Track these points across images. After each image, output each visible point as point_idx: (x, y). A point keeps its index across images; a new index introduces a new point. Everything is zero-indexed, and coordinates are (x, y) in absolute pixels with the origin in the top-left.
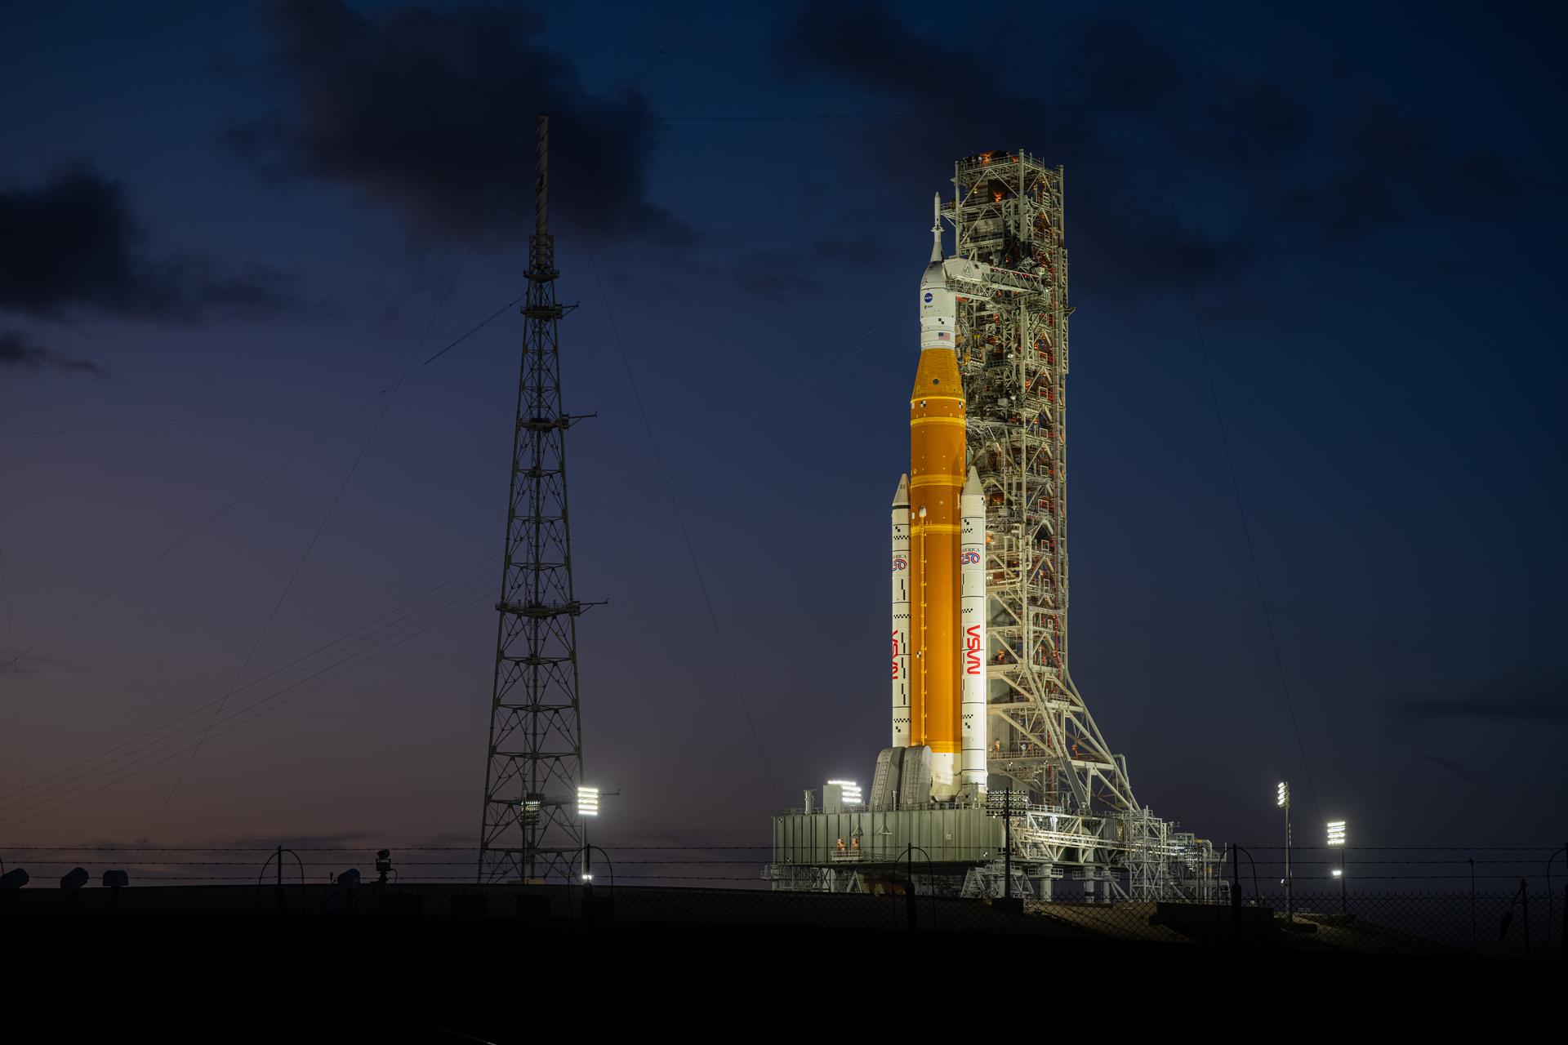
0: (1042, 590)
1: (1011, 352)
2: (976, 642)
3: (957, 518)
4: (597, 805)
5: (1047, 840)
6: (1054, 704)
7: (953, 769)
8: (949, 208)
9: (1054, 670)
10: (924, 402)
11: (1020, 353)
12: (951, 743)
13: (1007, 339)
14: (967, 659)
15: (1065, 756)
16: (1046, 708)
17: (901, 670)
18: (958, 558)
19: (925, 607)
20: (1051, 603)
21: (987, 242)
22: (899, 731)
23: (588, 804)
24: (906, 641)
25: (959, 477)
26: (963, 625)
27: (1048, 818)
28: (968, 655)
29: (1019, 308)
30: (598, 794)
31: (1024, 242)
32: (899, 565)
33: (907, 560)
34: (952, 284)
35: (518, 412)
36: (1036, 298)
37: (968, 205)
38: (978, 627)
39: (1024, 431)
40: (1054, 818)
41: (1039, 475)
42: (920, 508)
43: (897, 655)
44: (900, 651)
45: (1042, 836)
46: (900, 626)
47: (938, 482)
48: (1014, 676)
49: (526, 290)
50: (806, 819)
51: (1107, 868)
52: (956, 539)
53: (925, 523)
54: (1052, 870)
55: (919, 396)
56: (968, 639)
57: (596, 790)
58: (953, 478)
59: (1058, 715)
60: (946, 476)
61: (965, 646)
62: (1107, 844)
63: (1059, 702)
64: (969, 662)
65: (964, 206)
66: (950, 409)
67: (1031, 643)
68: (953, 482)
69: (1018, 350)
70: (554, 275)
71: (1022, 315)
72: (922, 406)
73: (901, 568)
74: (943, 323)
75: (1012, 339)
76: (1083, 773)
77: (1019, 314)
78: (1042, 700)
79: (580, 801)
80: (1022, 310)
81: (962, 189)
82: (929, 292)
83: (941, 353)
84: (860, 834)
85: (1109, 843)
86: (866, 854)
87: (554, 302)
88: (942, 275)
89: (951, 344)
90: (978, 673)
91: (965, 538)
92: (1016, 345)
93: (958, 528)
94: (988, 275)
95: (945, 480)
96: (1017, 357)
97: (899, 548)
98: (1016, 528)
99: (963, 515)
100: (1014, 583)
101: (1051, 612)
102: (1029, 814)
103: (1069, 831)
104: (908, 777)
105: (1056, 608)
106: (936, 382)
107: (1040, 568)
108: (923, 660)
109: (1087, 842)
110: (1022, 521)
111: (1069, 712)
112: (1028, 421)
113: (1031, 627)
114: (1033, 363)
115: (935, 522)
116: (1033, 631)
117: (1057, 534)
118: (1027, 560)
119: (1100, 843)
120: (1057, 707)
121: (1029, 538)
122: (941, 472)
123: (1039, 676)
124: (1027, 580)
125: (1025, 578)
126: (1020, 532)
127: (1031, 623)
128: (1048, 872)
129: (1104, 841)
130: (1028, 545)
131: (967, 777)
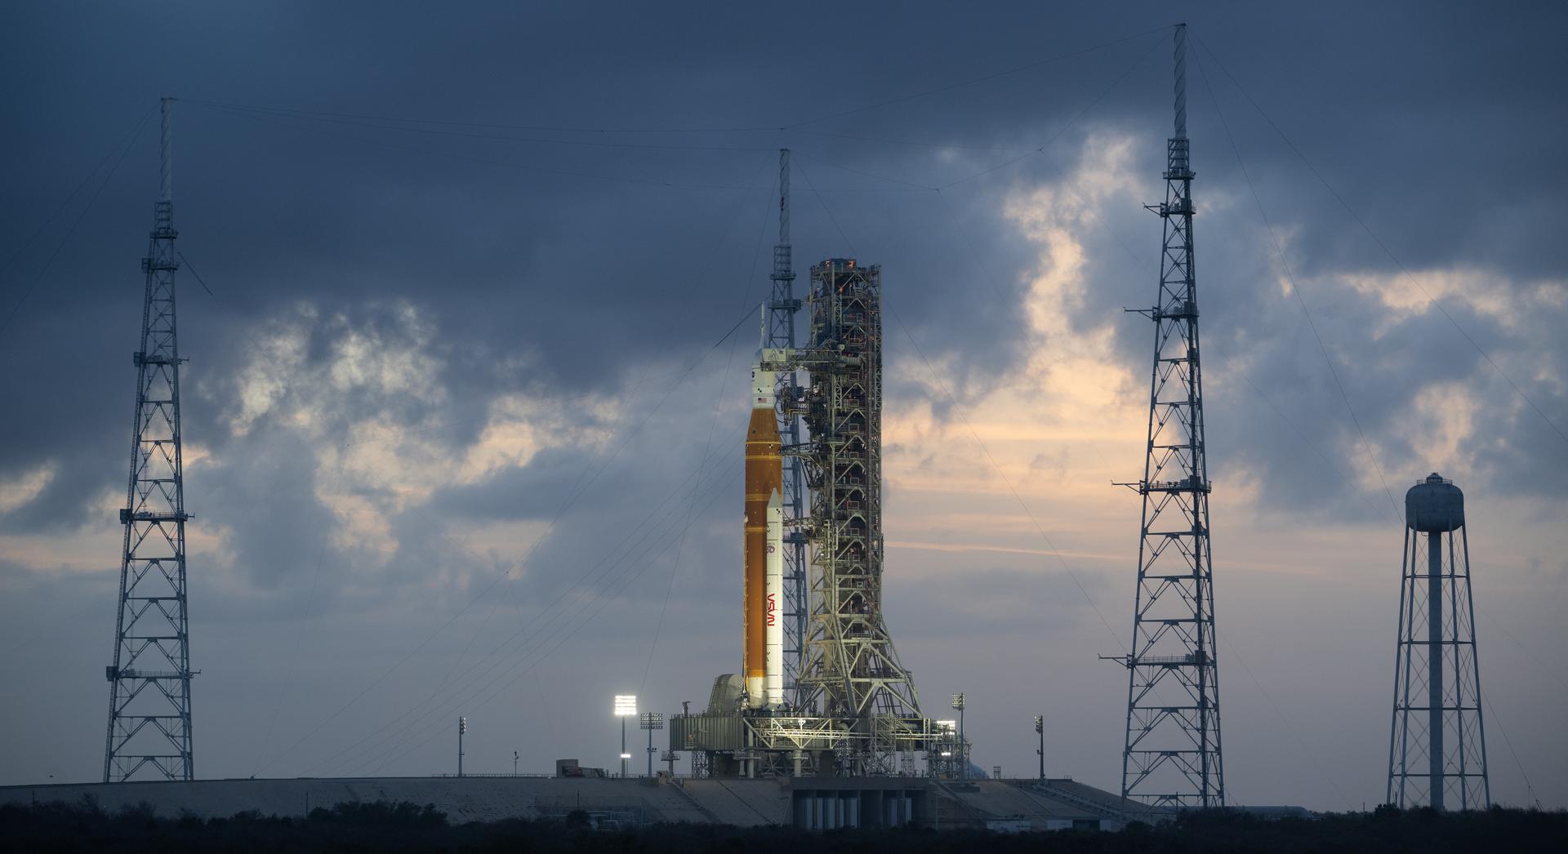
2: (772, 605)
3: (765, 523)
5: (791, 735)
6: (854, 640)
7: (762, 689)
11: (831, 403)
12: (761, 671)
14: (768, 616)
15: (846, 676)
16: (841, 644)
18: (767, 549)
19: (747, 582)
23: (625, 707)
25: (769, 496)
26: (767, 593)
28: (767, 613)
31: (834, 327)
38: (773, 595)
39: (833, 456)
40: (801, 721)
41: (849, 484)
45: (786, 733)
49: (772, 289)
50: (681, 721)
51: (859, 751)
52: (765, 536)
54: (802, 754)
56: (768, 603)
57: (634, 697)
58: (763, 496)
59: (853, 650)
62: (859, 736)
64: (768, 618)
66: (762, 450)
67: (837, 600)
68: (763, 499)
69: (830, 400)
74: (761, 391)
75: (827, 393)
78: (840, 638)
79: (616, 705)
82: (754, 370)
83: (762, 411)
85: (860, 736)
90: (773, 625)
91: (769, 536)
92: (829, 397)
93: (765, 529)
95: (760, 498)
98: (827, 522)
99: (769, 521)
102: (773, 719)
103: (818, 729)
104: (721, 694)
107: (850, 547)
109: (837, 735)
110: (830, 518)
111: (870, 644)
112: (838, 448)
113: (837, 588)
114: (845, 406)
115: (752, 526)
116: (840, 591)
117: (868, 522)
118: (835, 544)
119: (851, 735)
120: (858, 641)
121: (837, 528)
122: (757, 492)
123: (845, 622)
124: (836, 557)
125: (833, 556)
126: (829, 525)
127: (837, 587)
128: (798, 756)
129: (857, 733)
130: (835, 533)
131: (768, 693)
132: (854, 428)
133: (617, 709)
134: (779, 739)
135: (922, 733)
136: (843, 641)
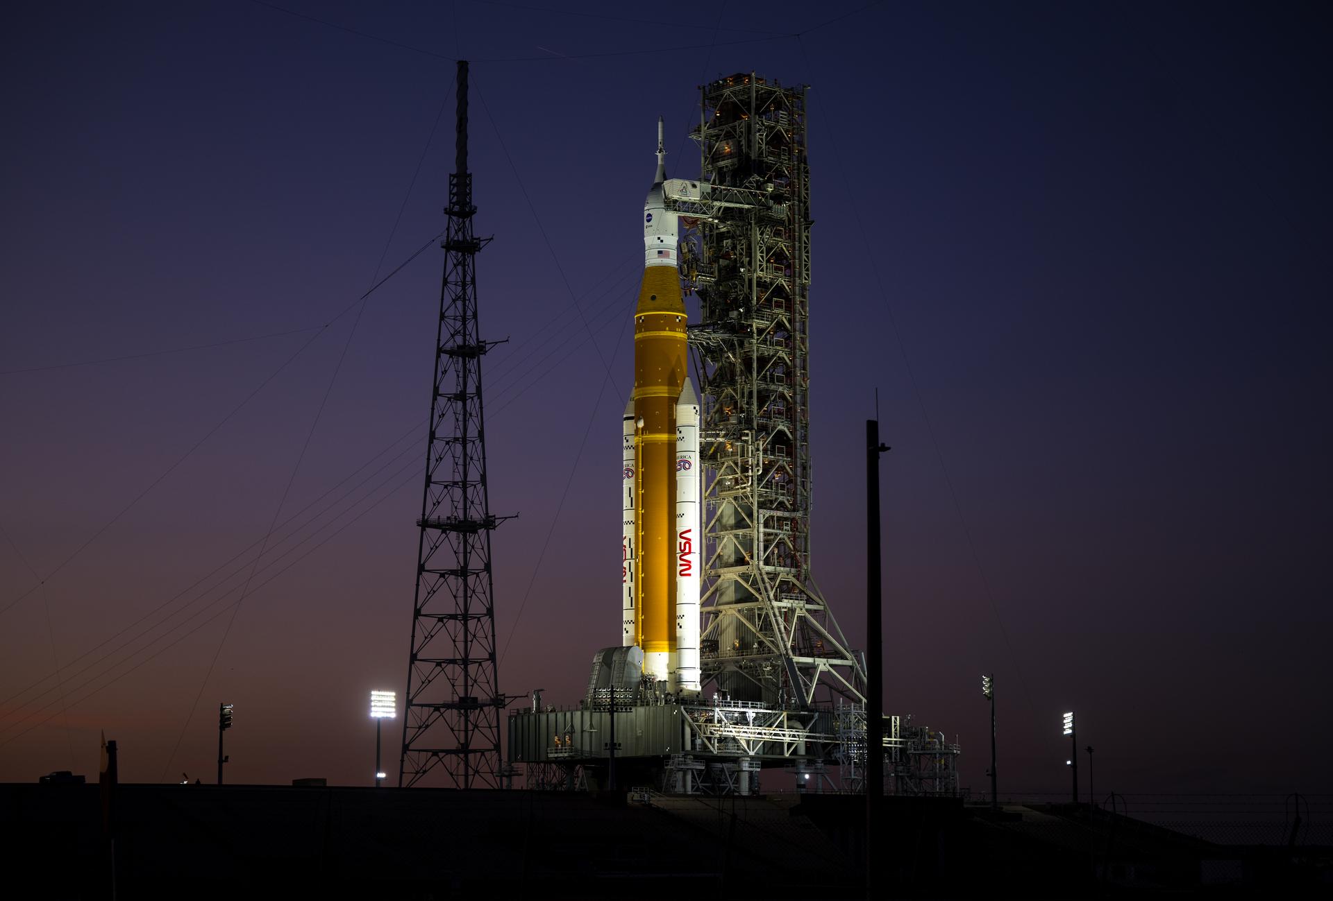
0: (777, 494)
1: (744, 266)
2: (687, 545)
3: (672, 427)
4: (395, 707)
5: (738, 734)
6: (786, 603)
7: (668, 668)
9: (793, 570)
10: (643, 318)
11: (751, 267)
12: (666, 643)
13: (741, 254)
14: (680, 562)
15: (787, 653)
16: (773, 608)
17: (628, 574)
18: (674, 465)
19: (642, 513)
20: (789, 506)
21: (726, 161)
22: (627, 632)
23: (383, 706)
24: (633, 546)
25: (676, 388)
26: (677, 529)
27: (745, 713)
28: (681, 558)
29: (751, 224)
30: (395, 697)
31: (755, 160)
32: (627, 474)
33: (633, 469)
34: (671, 205)
35: (439, 340)
36: (765, 213)
37: (711, 127)
38: (690, 531)
39: (755, 341)
40: (751, 714)
41: (774, 383)
42: (639, 419)
43: (625, 559)
44: (628, 556)
45: (732, 731)
46: (628, 531)
47: (655, 393)
48: (745, 577)
49: (446, 226)
50: (532, 718)
51: (820, 761)
52: (672, 446)
53: (643, 434)
54: (750, 764)
55: (639, 312)
56: (680, 543)
57: (393, 694)
58: (668, 390)
59: (788, 615)
60: (661, 387)
61: (678, 551)
62: (819, 738)
63: (791, 601)
64: (681, 565)
65: (708, 129)
66: (671, 323)
67: (762, 545)
68: (669, 393)
69: (750, 263)
70: (473, 212)
71: (753, 230)
72: (641, 321)
73: (629, 477)
74: (662, 241)
75: (744, 254)
76: (808, 670)
77: (751, 230)
78: (769, 600)
79: (373, 704)
80: (753, 225)
82: (650, 212)
83: (663, 269)
84: (572, 732)
85: (821, 738)
86: (576, 751)
87: (472, 236)
88: (661, 196)
89: (672, 261)
90: (689, 575)
91: (680, 446)
92: (748, 259)
93: (673, 436)
94: (708, 193)
95: (662, 391)
96: (749, 270)
97: (627, 457)
98: (747, 435)
99: (678, 424)
100: (745, 488)
101: (787, 514)
102: (717, 709)
103: (770, 726)
104: (615, 676)
105: (794, 510)
107: (774, 473)
108: (640, 564)
109: (794, 736)
110: (751, 429)
111: (804, 610)
112: (760, 332)
113: (762, 529)
114: (767, 276)
115: (651, 432)
116: (766, 534)
117: (795, 439)
118: (758, 465)
119: (807, 737)
120: (789, 605)
121: (761, 443)
122: (657, 384)
123: (772, 577)
124: (758, 484)
125: (755, 483)
126: (749, 438)
127: (761, 526)
128: (745, 766)
129: (818, 735)
130: (758, 450)
131: (680, 675)
132: (779, 305)
133: (373, 709)
134: (722, 740)
135: (891, 737)
136: (776, 604)
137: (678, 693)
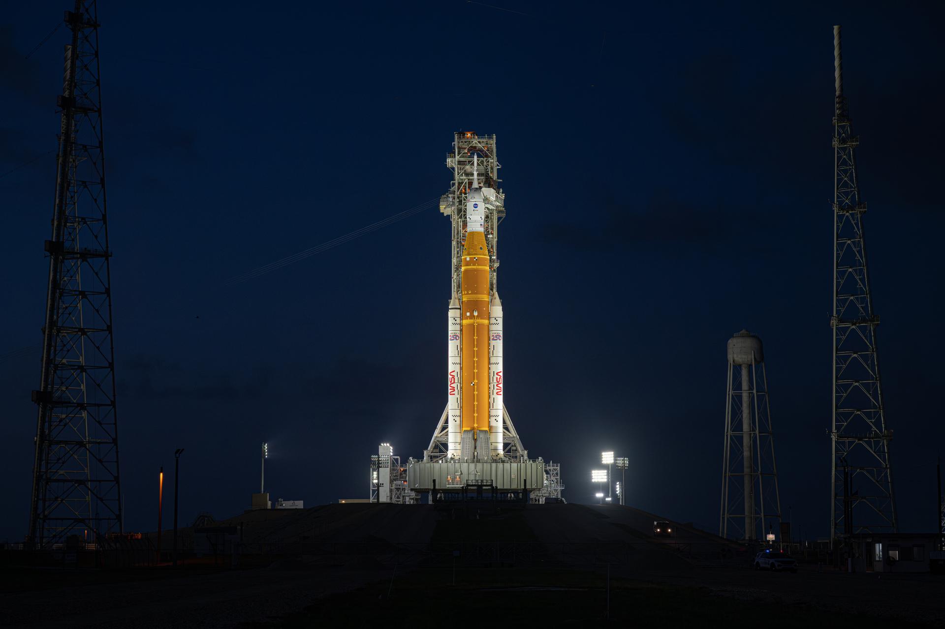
1: (489, 234)
2: (500, 379)
3: (489, 317)
8: (453, 157)
10: (476, 258)
14: (496, 387)
19: (477, 361)
24: (459, 376)
28: (497, 385)
33: (459, 335)
34: (486, 200)
37: (462, 157)
38: (501, 372)
42: (474, 311)
43: (454, 382)
46: (454, 368)
47: (483, 298)
50: (427, 465)
52: (489, 327)
53: (477, 319)
55: (473, 255)
56: (497, 378)
58: (488, 297)
60: (486, 296)
61: (495, 381)
64: (497, 389)
65: (460, 157)
66: (487, 263)
68: (488, 299)
72: (475, 260)
73: (456, 339)
74: (482, 219)
81: (459, 148)
82: (476, 203)
84: (461, 473)
88: (481, 195)
90: (501, 395)
91: (493, 327)
93: (489, 322)
97: (453, 328)
106: (481, 248)
108: (476, 387)
122: (484, 294)
131: (497, 446)
137: (497, 456)
